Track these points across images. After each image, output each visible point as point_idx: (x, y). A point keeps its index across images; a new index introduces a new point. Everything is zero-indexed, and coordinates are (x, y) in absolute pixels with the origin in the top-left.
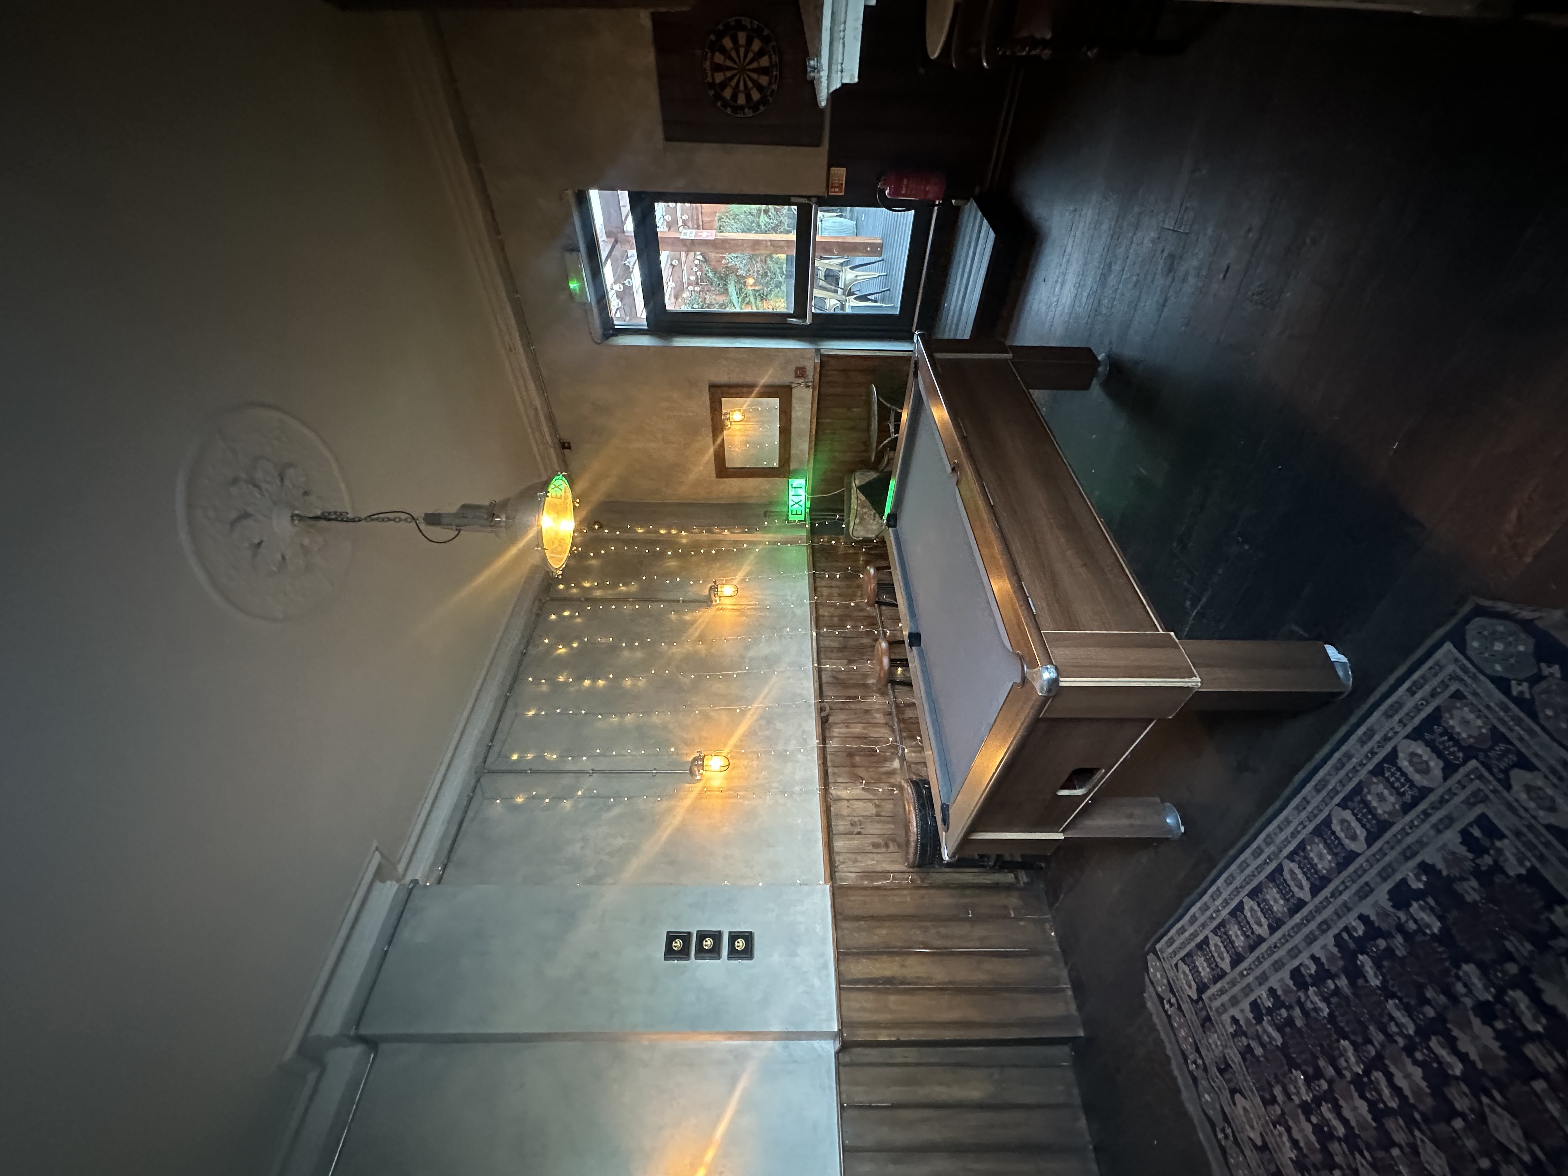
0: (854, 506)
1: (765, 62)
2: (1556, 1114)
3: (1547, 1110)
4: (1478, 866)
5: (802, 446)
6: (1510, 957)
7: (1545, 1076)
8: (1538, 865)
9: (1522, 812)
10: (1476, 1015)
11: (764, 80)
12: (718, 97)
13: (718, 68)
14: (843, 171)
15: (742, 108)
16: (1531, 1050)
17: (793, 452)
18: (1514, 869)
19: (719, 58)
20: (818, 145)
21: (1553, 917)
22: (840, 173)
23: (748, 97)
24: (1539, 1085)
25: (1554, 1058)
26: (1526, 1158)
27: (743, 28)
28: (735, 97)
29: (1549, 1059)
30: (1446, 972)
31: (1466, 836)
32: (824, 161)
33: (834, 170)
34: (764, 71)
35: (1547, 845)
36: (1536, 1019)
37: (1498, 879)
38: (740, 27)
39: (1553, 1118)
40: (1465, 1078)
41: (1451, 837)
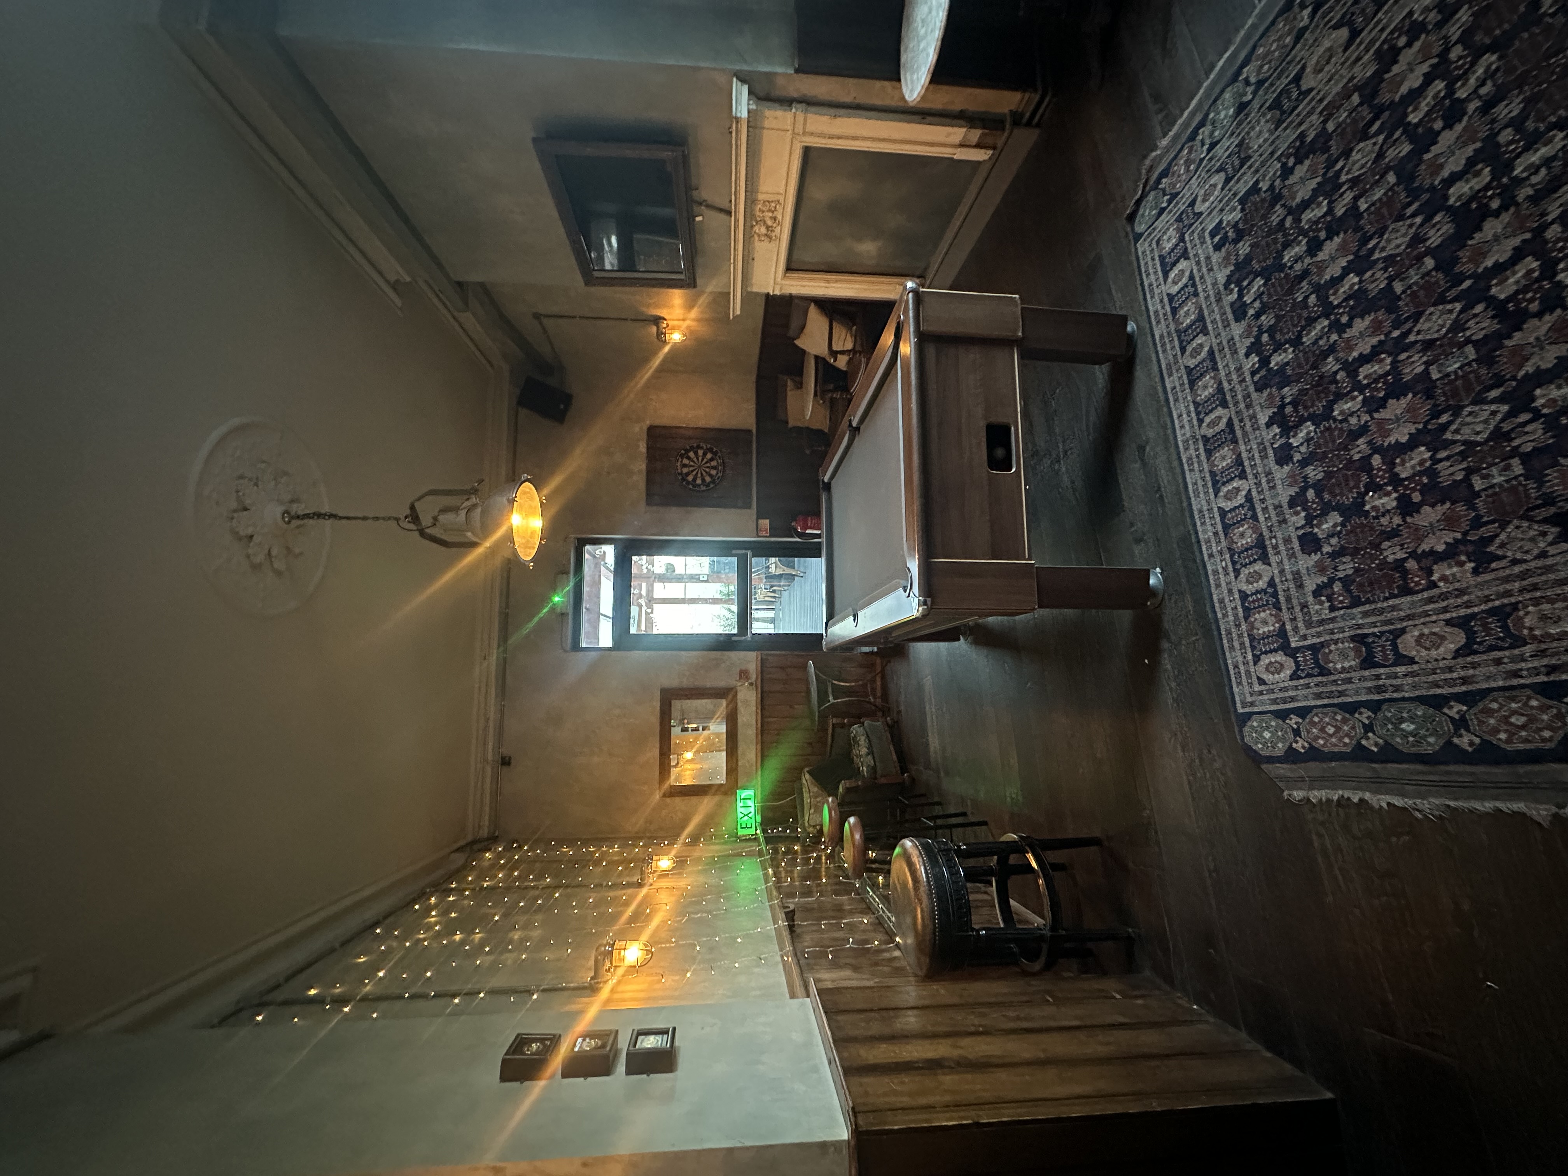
0: (807, 800)
1: (714, 463)
2: (1383, 191)
3: (1380, 199)
4: (1233, 240)
5: (749, 752)
6: (1283, 221)
7: (1356, 199)
8: (1238, 198)
9: (1214, 205)
10: (1316, 256)
11: (714, 472)
12: (683, 479)
13: (685, 466)
14: (767, 521)
15: (699, 485)
16: (1339, 211)
17: (740, 763)
18: (1236, 215)
19: (686, 461)
20: (750, 507)
21: (1264, 189)
22: (765, 523)
23: (703, 480)
24: (1363, 205)
25: (1344, 192)
26: (1418, 220)
27: (702, 448)
28: (695, 480)
29: (1345, 196)
30: (1287, 275)
31: (1217, 248)
32: (755, 517)
33: (760, 521)
34: (714, 468)
35: (1230, 190)
36: (1319, 205)
37: (1241, 226)
38: (699, 447)
39: (1385, 194)
40: (1359, 274)
41: (1216, 258)
